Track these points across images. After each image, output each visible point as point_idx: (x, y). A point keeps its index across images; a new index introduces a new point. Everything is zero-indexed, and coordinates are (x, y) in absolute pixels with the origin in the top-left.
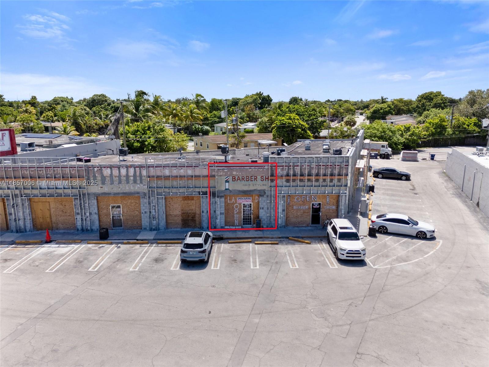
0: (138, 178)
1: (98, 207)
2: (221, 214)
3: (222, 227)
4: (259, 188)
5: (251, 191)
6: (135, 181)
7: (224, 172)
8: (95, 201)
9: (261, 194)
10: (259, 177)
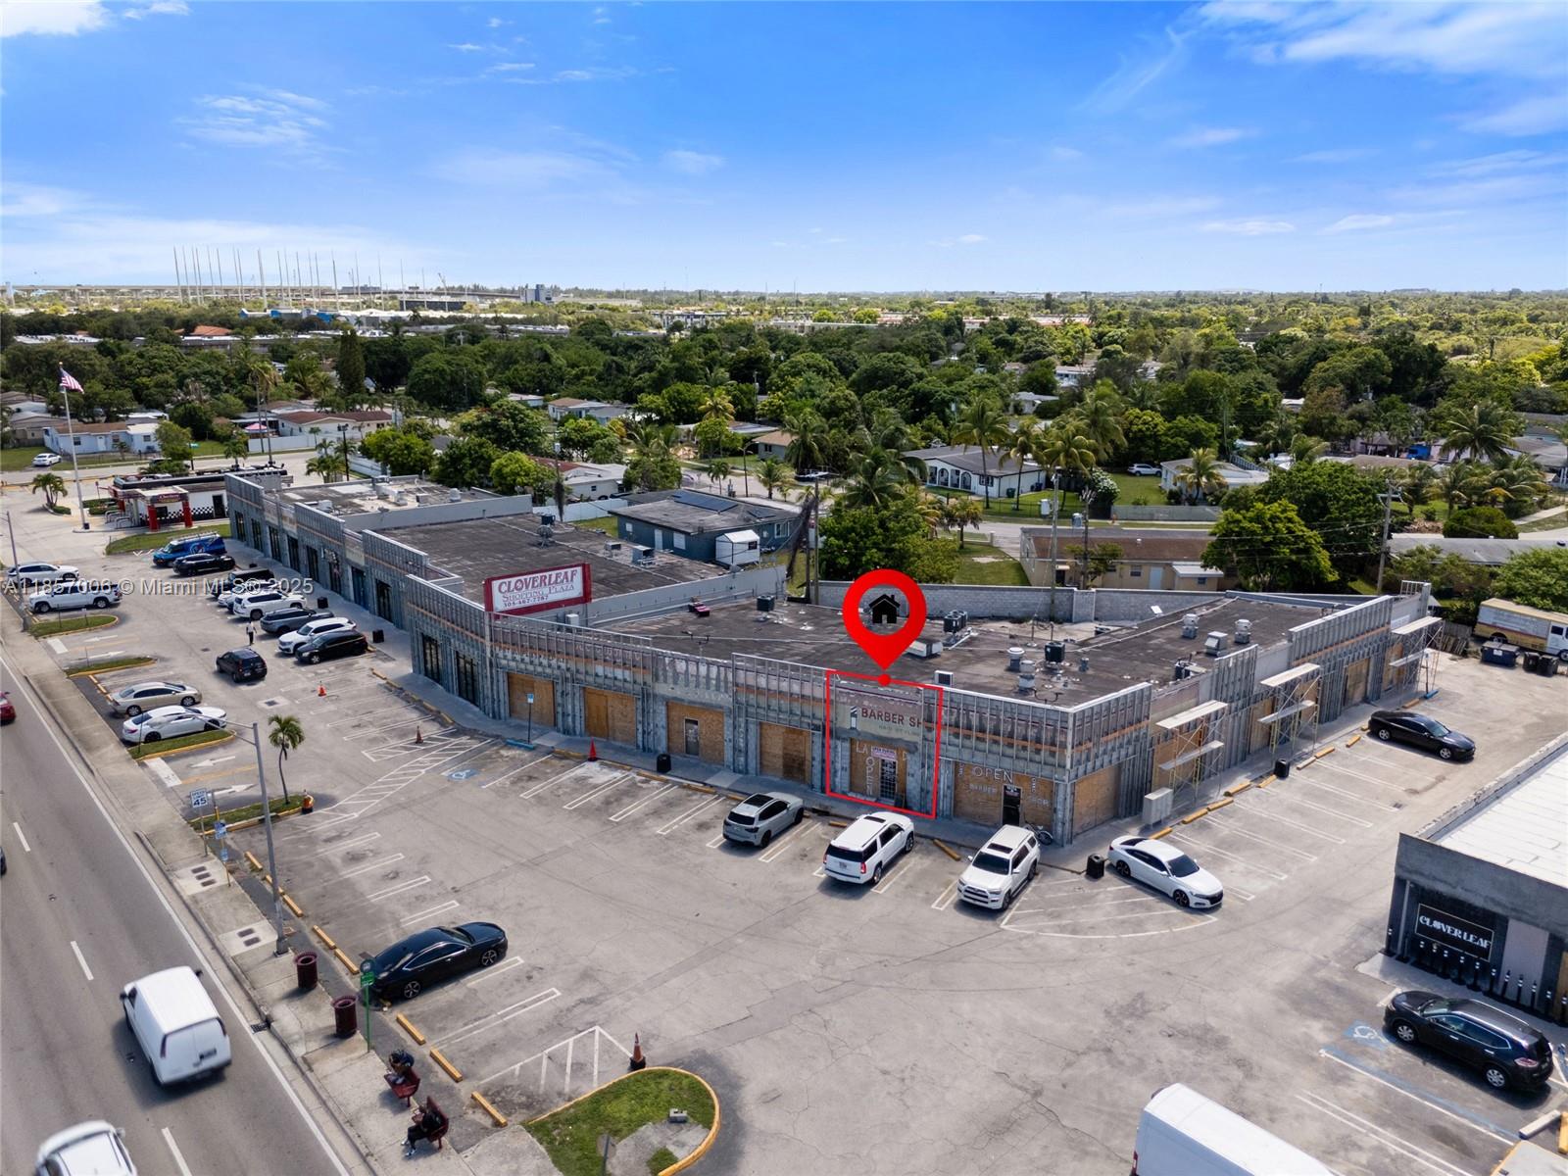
0: (722, 684)
1: (668, 717)
2: (842, 768)
3: (844, 793)
4: (908, 738)
5: (892, 739)
6: (718, 688)
7: (849, 698)
8: (664, 708)
9: (911, 748)
10: (907, 718)
